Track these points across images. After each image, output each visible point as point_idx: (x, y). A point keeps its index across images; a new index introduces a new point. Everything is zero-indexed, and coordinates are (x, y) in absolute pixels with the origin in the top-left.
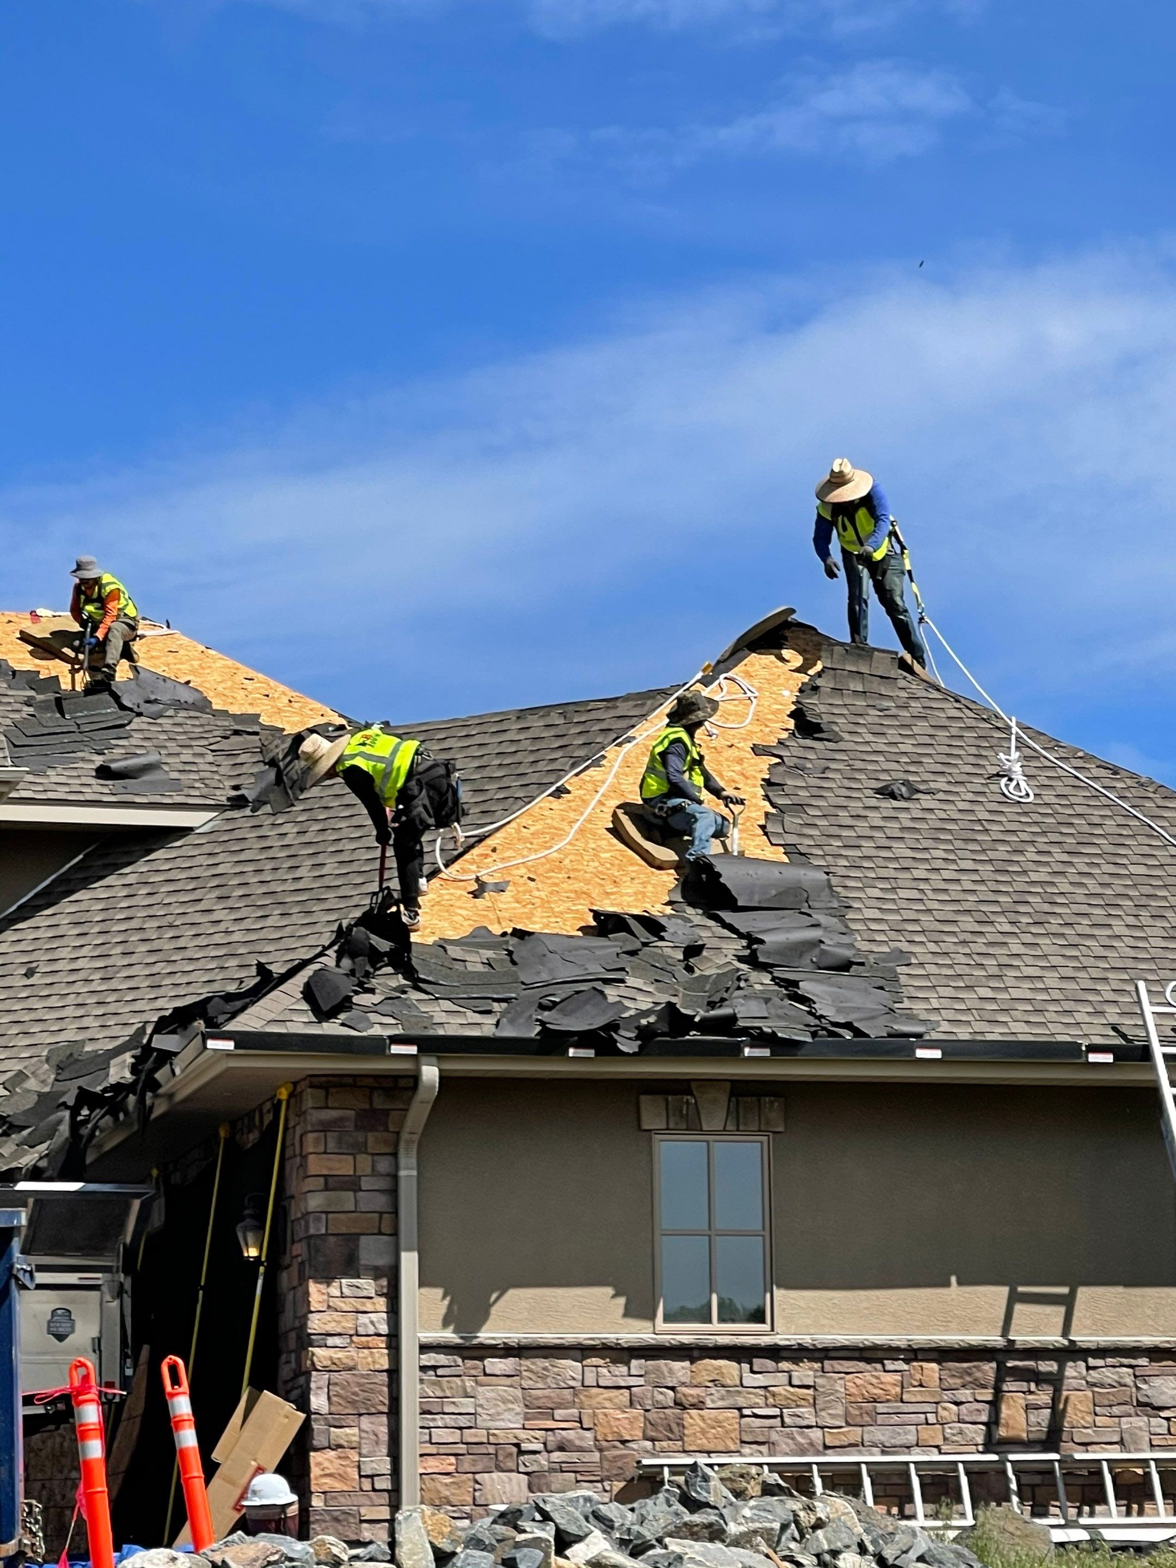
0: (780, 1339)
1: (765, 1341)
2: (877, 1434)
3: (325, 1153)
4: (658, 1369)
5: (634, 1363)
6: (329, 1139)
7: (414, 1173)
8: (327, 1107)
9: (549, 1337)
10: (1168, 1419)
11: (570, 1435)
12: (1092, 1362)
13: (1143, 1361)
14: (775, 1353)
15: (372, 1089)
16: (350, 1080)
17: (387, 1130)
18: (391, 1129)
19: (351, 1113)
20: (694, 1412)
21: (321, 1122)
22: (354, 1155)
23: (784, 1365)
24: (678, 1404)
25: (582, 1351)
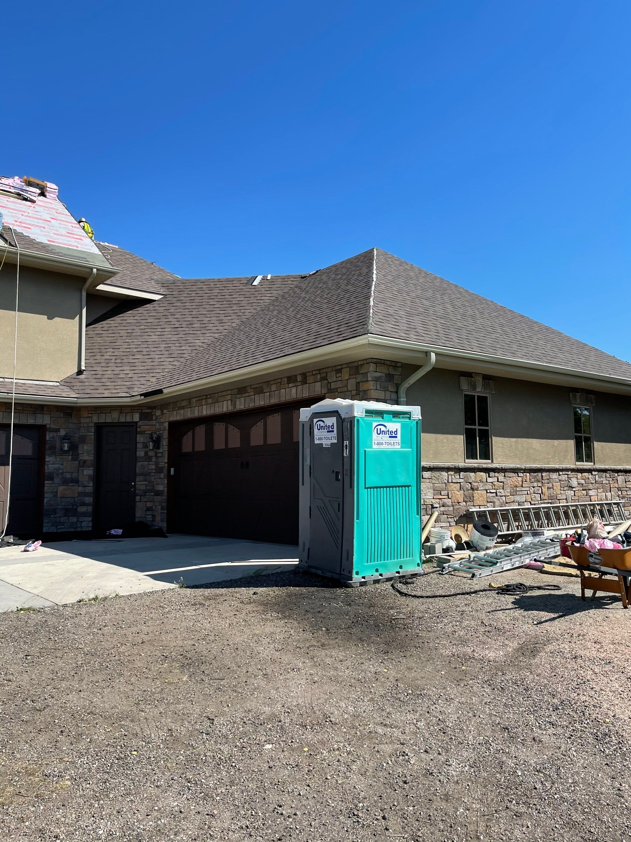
0: (494, 466)
1: (490, 466)
2: (517, 498)
3: (376, 390)
4: (467, 476)
5: (462, 473)
6: (378, 385)
7: (405, 400)
8: (376, 372)
9: (441, 464)
10: (574, 491)
11: (445, 500)
12: (561, 473)
13: (569, 473)
14: (495, 470)
15: (390, 366)
16: (382, 361)
17: (393, 382)
18: (395, 382)
19: (384, 375)
20: (476, 491)
21: (375, 377)
22: (385, 391)
23: (496, 474)
24: (472, 489)
25: (448, 469)
